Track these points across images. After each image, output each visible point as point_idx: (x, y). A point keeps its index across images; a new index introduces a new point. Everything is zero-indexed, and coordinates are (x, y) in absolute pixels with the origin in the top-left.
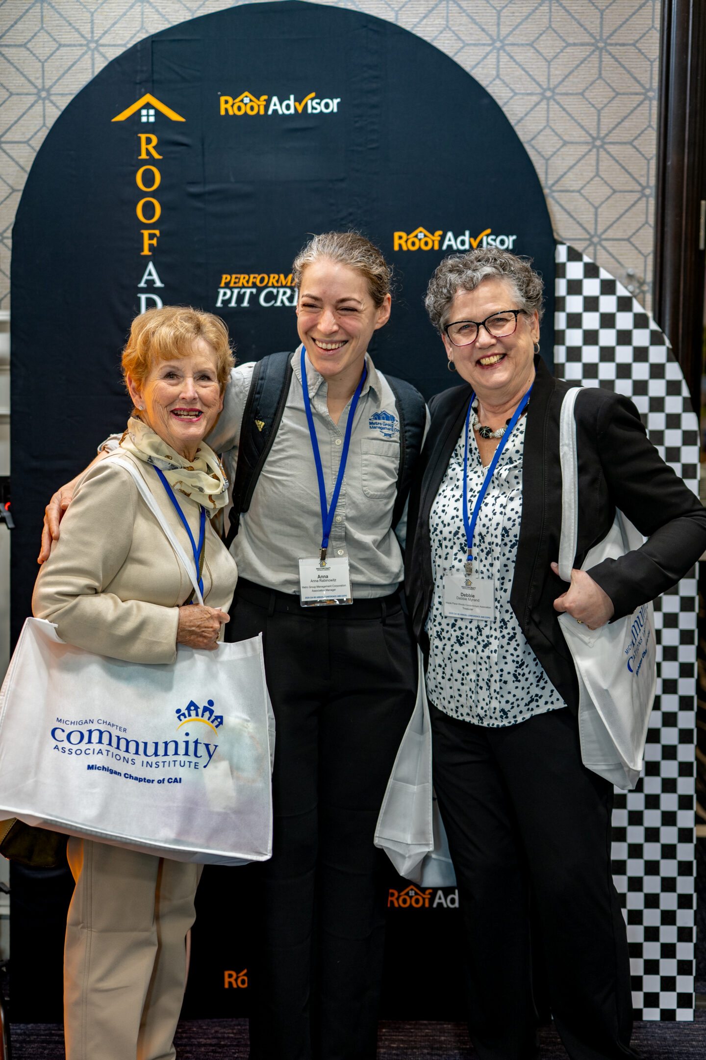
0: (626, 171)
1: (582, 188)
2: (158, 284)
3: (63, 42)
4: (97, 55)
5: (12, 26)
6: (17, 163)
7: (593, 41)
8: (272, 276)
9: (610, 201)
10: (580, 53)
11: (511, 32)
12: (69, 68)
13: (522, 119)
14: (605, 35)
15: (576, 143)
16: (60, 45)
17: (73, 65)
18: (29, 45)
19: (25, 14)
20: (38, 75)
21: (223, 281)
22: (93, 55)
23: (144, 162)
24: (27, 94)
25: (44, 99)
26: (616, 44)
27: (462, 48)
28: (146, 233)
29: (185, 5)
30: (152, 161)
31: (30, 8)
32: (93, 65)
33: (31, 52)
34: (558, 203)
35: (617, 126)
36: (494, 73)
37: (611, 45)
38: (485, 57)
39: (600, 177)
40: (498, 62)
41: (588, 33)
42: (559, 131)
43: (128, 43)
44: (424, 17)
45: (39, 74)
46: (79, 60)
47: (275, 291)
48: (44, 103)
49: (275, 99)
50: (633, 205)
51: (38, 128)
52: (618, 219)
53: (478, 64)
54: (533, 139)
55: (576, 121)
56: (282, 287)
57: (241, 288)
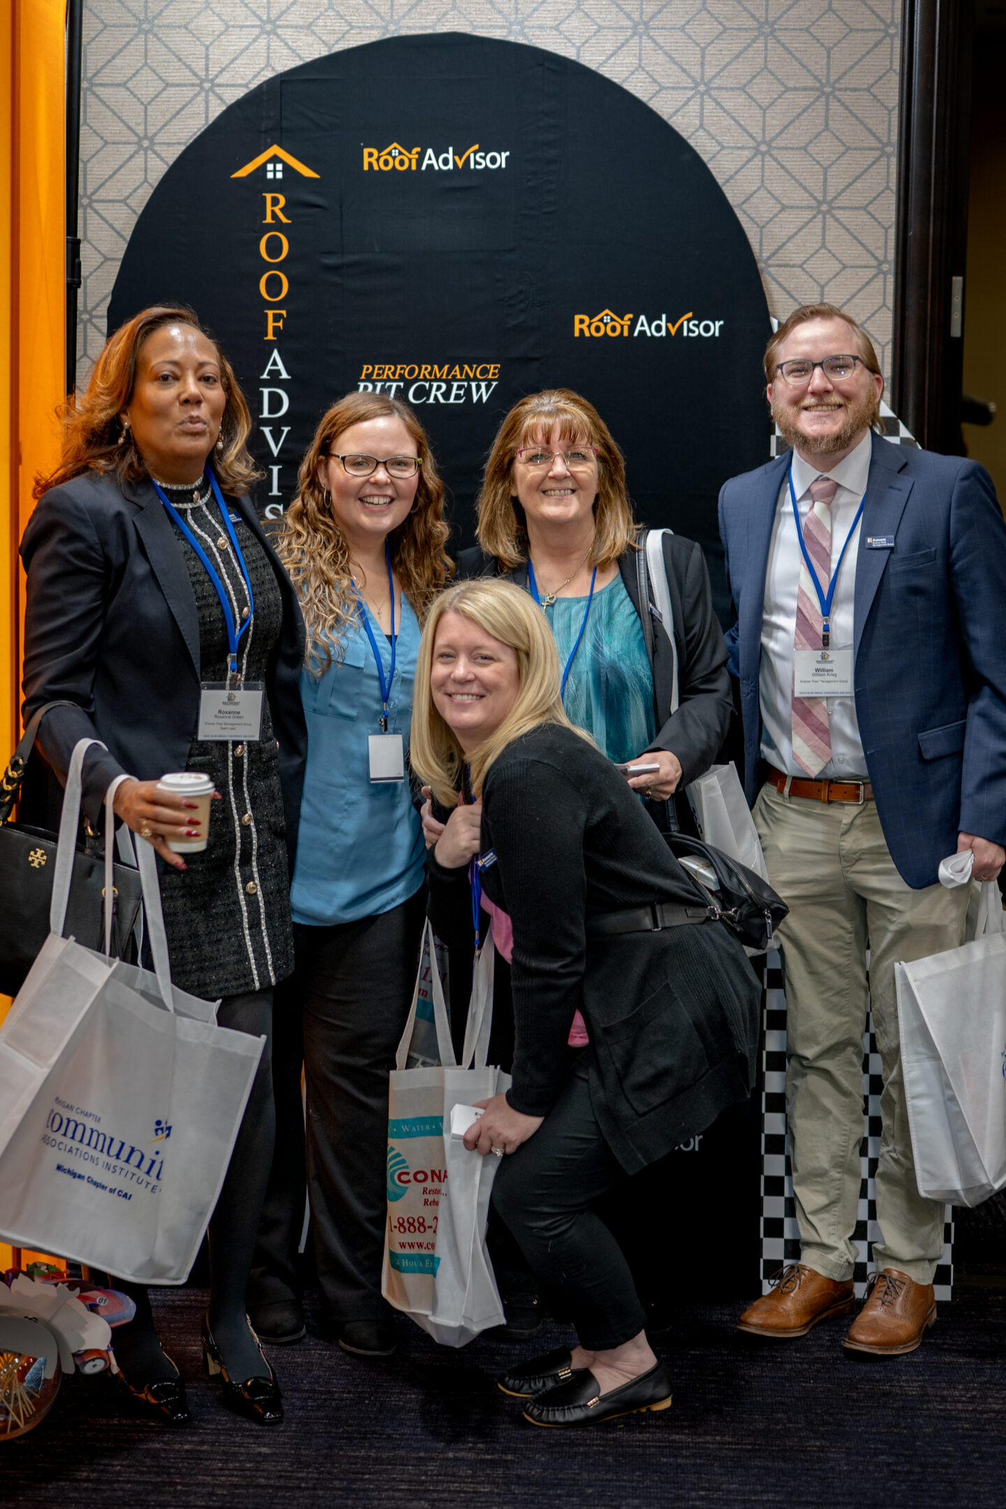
0: (859, 242)
1: (805, 262)
2: (285, 375)
3: (170, 80)
4: (212, 97)
5: (109, 61)
6: (111, 226)
7: (818, 85)
8: (424, 367)
9: (839, 279)
10: (803, 99)
11: (718, 73)
12: (178, 113)
13: (731, 177)
14: (832, 79)
15: (798, 207)
16: (168, 85)
17: (182, 109)
18: (129, 85)
19: (125, 47)
20: (139, 121)
21: (364, 372)
22: (207, 96)
23: (270, 227)
24: (125, 143)
25: (146, 149)
26: (846, 89)
27: (658, 92)
28: (270, 313)
29: (320, 38)
30: (278, 226)
31: (132, 40)
32: (207, 108)
33: (132, 93)
34: (775, 280)
35: (847, 187)
36: (697, 122)
37: (840, 90)
38: (686, 104)
39: (826, 249)
40: (702, 109)
41: (812, 75)
42: (777, 193)
43: (250, 82)
44: (612, 55)
45: (141, 120)
46: (190, 102)
47: (427, 385)
48: (146, 154)
49: (430, 152)
50: (868, 283)
51: (138, 184)
52: (849, 300)
53: (677, 111)
54: (744, 202)
55: (796, 180)
56: (436, 380)
57: (385, 381)
